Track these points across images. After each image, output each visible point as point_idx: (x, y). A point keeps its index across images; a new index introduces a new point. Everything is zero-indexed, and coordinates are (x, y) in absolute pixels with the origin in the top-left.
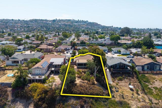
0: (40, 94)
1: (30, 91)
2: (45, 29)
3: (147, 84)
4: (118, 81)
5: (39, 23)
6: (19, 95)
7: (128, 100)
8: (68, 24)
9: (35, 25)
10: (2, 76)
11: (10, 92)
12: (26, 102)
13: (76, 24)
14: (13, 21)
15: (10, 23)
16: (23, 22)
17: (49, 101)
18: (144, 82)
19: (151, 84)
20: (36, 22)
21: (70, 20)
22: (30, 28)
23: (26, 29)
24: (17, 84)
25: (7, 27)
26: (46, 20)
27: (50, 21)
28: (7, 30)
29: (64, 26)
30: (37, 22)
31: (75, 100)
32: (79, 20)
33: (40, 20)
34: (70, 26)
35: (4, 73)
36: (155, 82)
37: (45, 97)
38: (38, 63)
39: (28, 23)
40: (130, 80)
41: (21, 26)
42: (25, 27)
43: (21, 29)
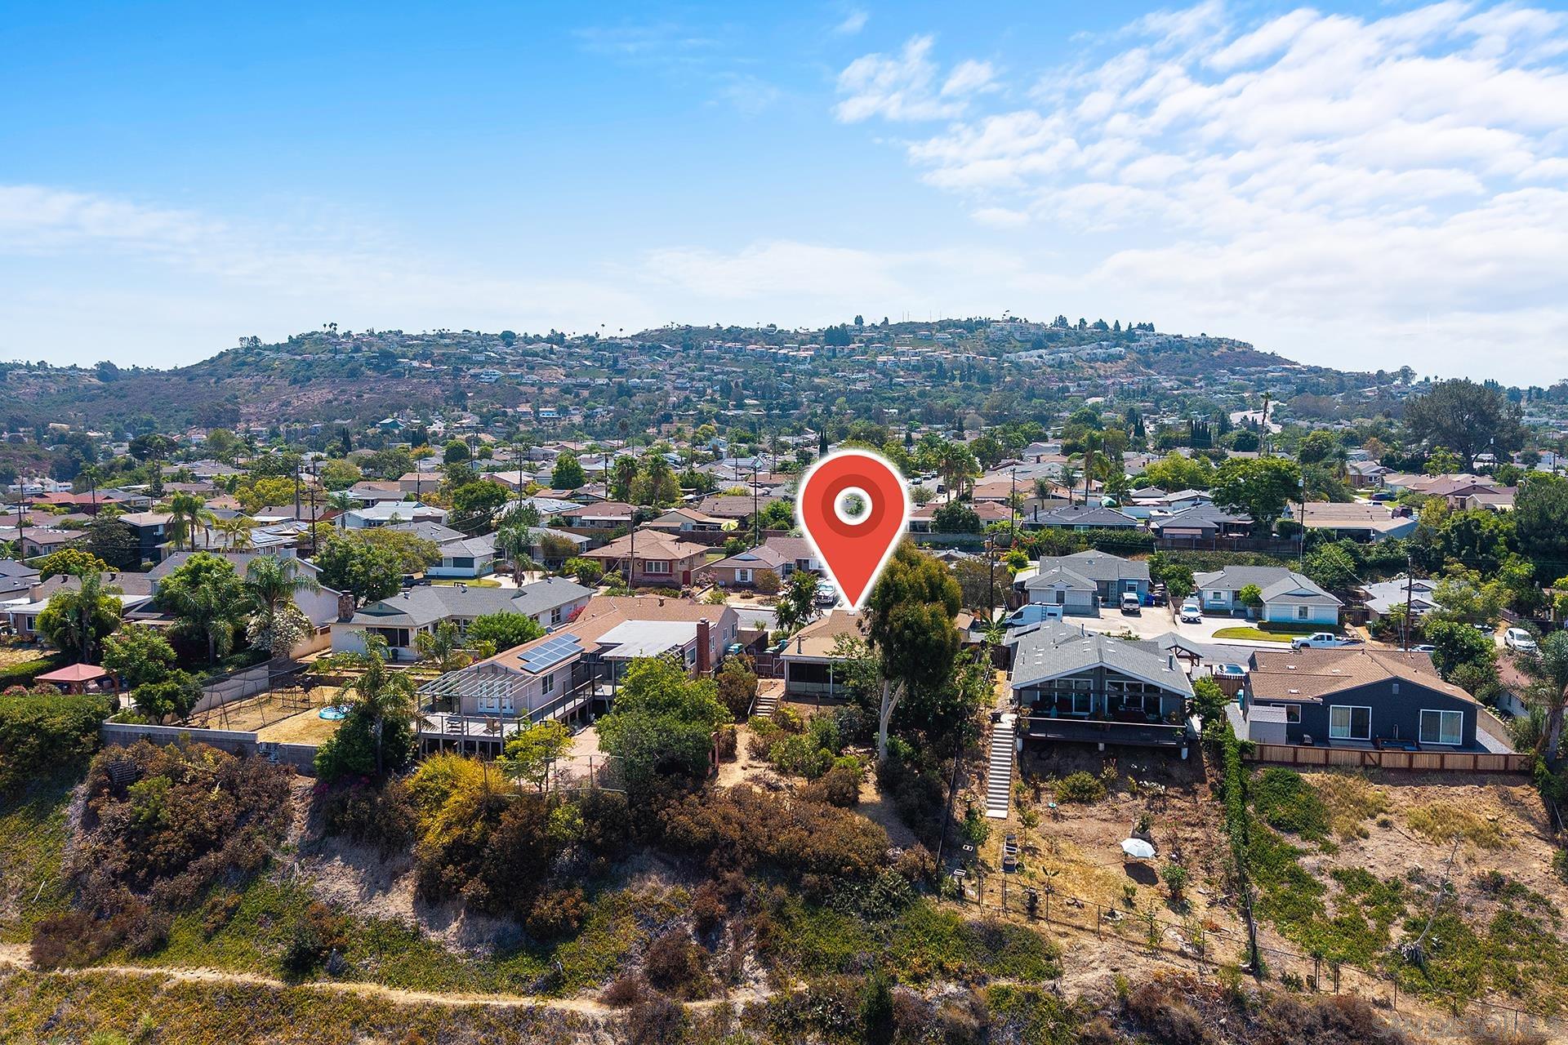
0: (460, 820)
1: (412, 800)
2: (753, 408)
3: (1294, 841)
4: (1062, 802)
5: (710, 358)
6: (349, 817)
7: (1061, 929)
8: (955, 364)
9: (679, 376)
10: (286, 715)
11: (303, 800)
12: (377, 861)
13: (1030, 357)
14: (509, 344)
15: (489, 361)
16: (588, 352)
17: (505, 867)
18: (1273, 825)
19: (1329, 849)
20: (686, 348)
21: (983, 324)
22: (639, 398)
23: (603, 412)
24: (343, 751)
25: (463, 395)
26: (772, 336)
27: (803, 343)
28: (455, 420)
29: (918, 379)
30: (692, 352)
31: (669, 878)
32: (1062, 321)
33: (718, 333)
34: (975, 383)
35: (304, 701)
36: (1366, 836)
37: (483, 841)
38: (514, 645)
39: (622, 364)
40: (1159, 804)
41: (566, 390)
42: (597, 392)
43: (563, 411)
